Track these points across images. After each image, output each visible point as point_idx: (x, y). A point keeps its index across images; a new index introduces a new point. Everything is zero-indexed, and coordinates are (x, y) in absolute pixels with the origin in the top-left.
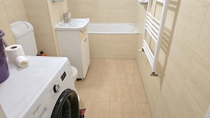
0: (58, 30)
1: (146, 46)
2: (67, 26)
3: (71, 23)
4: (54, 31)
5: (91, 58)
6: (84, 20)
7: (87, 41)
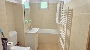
0: (26, 33)
1: (61, 41)
2: (30, 32)
3: (32, 30)
4: (25, 34)
5: (39, 44)
6: (37, 29)
7: (37, 37)
